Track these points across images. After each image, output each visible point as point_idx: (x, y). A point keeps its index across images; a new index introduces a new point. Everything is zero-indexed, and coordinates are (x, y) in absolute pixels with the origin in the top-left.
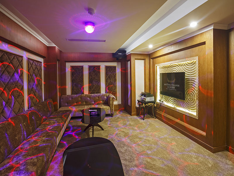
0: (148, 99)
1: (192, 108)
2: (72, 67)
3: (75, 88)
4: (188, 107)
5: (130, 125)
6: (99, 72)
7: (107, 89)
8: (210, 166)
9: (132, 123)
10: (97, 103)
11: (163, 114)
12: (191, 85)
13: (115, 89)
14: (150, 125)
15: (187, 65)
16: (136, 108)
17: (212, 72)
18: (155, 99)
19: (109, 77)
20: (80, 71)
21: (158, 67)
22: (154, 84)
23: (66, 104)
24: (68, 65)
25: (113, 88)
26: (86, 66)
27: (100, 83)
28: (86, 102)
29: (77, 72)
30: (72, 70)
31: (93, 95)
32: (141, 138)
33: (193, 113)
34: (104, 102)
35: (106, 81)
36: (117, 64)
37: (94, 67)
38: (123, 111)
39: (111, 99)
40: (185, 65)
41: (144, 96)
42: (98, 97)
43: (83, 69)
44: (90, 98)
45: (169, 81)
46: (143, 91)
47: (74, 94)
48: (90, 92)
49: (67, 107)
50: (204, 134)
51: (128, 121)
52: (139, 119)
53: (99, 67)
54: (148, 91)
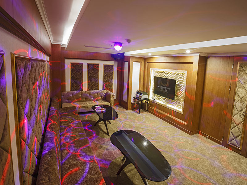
0: (143, 97)
1: (179, 106)
2: (72, 64)
3: (74, 85)
4: (176, 105)
5: (130, 118)
6: (98, 70)
7: (104, 86)
8: (190, 143)
9: (131, 117)
10: (96, 99)
11: (155, 109)
12: (180, 89)
13: (111, 86)
14: (146, 118)
15: (178, 75)
16: (132, 103)
17: (195, 84)
18: (148, 97)
19: (107, 75)
20: (80, 68)
21: (152, 70)
22: (148, 84)
23: (67, 100)
24: (68, 62)
25: (110, 85)
26: (85, 63)
27: (99, 81)
28: (86, 98)
29: (76, 69)
30: (71, 67)
31: (92, 91)
32: (143, 129)
33: (180, 109)
34: (102, 98)
35: (104, 78)
36: (115, 64)
37: (93, 65)
38: (118, 106)
39: (111, 96)
40: (176, 74)
41: (140, 94)
42: (98, 94)
43: (82, 66)
44: (90, 95)
45: (162, 84)
46: (138, 90)
47: (73, 91)
48: (88, 89)
49: (68, 104)
50: (186, 124)
51: (127, 115)
52: (135, 113)
53: (98, 65)
54: (141, 90)
